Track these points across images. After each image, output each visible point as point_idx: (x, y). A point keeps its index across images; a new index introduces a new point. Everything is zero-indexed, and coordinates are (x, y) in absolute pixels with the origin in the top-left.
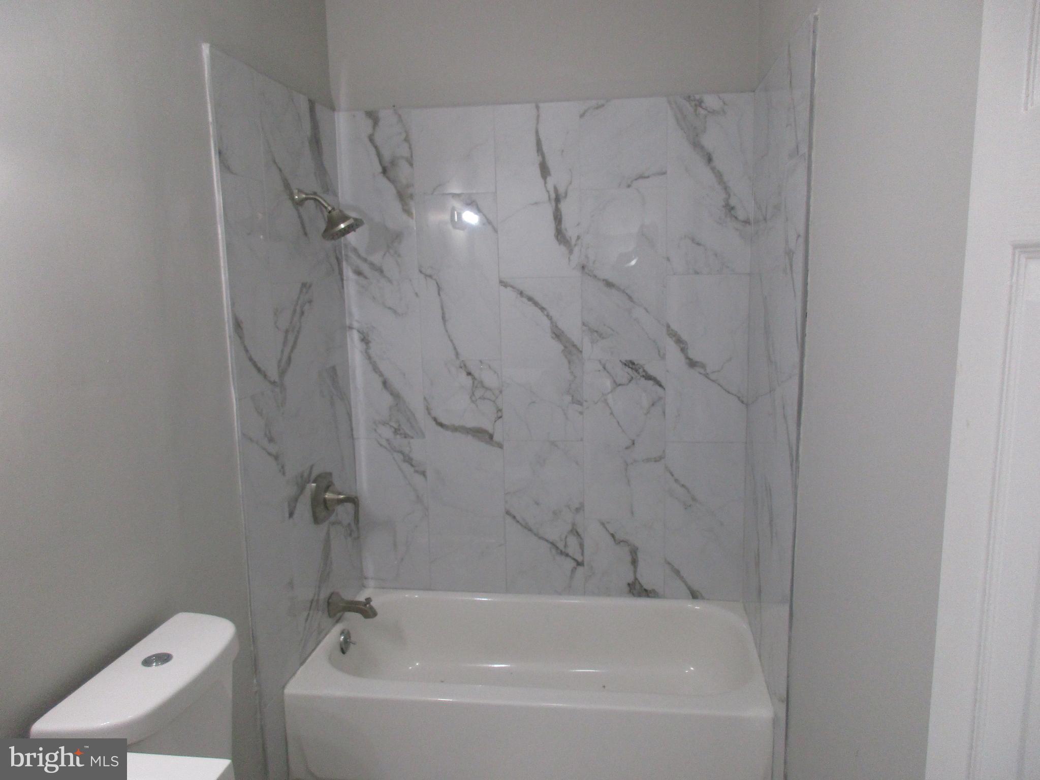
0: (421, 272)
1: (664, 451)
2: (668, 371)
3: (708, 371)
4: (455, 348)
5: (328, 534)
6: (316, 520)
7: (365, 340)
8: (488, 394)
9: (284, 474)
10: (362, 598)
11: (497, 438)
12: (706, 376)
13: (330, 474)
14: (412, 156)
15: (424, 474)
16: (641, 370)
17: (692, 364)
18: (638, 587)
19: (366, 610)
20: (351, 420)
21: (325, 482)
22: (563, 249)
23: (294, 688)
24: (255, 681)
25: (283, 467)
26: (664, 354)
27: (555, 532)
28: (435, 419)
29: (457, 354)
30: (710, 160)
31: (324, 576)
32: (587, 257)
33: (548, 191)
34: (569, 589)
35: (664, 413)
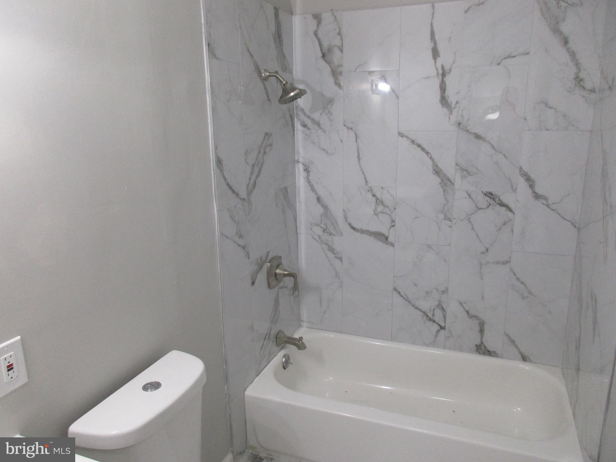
0: (345, 125)
1: (510, 257)
2: (518, 201)
3: (550, 202)
4: (365, 178)
5: (278, 294)
6: (270, 286)
7: (307, 170)
8: (386, 210)
9: (249, 258)
10: (297, 336)
11: (390, 239)
12: (548, 206)
13: (280, 258)
14: (342, 45)
15: (341, 259)
16: (497, 199)
17: (537, 196)
18: (483, 347)
19: (299, 344)
20: (296, 222)
21: (277, 262)
22: (445, 110)
23: (250, 392)
24: (226, 387)
25: (248, 254)
26: (516, 189)
27: (426, 305)
28: (350, 225)
29: (366, 182)
30: (566, 42)
31: (274, 320)
32: (462, 116)
33: (437, 69)
34: (433, 344)
35: (512, 230)
